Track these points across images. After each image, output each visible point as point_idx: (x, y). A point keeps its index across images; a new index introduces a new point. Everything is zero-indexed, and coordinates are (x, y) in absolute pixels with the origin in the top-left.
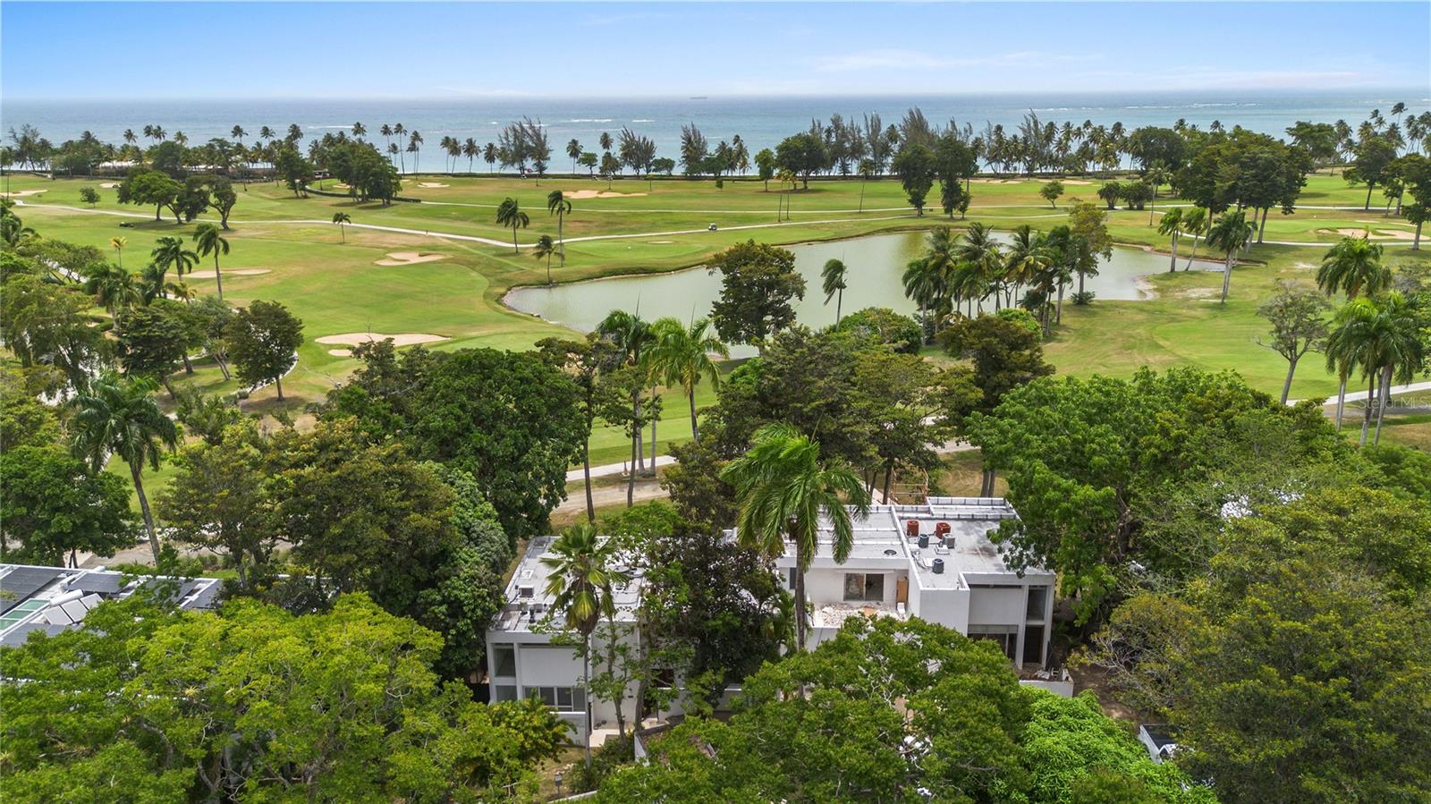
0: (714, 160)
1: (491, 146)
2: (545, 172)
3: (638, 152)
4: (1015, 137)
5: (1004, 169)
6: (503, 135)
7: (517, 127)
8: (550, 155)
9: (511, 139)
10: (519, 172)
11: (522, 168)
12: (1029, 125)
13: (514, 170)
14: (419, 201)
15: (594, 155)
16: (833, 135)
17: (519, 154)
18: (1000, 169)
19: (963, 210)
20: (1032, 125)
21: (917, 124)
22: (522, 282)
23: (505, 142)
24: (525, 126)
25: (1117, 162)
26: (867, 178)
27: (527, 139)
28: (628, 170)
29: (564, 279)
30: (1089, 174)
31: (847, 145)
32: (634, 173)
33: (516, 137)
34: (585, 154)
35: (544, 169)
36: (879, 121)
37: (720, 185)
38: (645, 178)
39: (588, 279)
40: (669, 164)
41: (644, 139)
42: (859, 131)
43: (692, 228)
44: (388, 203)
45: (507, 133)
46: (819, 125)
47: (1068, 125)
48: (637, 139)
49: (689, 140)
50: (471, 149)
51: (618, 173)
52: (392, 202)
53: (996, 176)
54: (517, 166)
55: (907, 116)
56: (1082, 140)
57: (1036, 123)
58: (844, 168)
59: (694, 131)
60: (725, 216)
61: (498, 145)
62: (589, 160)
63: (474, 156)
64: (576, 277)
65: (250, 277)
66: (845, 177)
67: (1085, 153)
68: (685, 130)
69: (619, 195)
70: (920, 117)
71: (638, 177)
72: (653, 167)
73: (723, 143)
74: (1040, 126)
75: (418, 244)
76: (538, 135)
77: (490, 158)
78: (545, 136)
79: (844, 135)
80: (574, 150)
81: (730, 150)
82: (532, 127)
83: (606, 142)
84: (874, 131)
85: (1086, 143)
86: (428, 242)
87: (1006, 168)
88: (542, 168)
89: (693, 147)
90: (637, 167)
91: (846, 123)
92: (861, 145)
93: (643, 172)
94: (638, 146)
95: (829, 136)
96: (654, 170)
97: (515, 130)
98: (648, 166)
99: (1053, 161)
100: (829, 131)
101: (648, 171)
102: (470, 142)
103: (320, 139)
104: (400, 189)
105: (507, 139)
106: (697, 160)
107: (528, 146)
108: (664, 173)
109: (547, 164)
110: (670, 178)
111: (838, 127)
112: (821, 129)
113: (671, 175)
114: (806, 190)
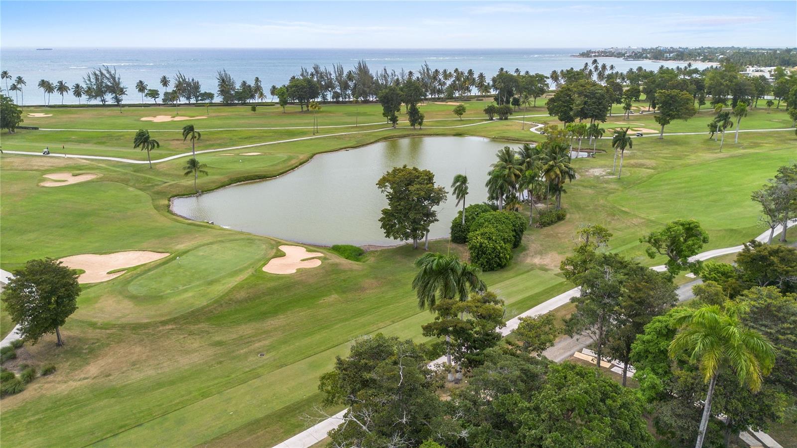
0: (241, 93)
1: (77, 86)
2: (122, 103)
3: (188, 88)
4: (418, 78)
6: (86, 78)
7: (98, 73)
8: (124, 91)
9: (93, 80)
10: (101, 103)
11: (103, 100)
12: (424, 71)
13: (97, 101)
14: (36, 128)
15: (157, 91)
16: (315, 77)
17: (99, 92)
19: (420, 124)
20: (426, 70)
21: (363, 70)
22: (175, 194)
23: (88, 82)
24: (105, 72)
25: (470, 91)
26: (338, 102)
27: (105, 81)
28: (183, 100)
29: (206, 189)
30: (457, 98)
31: (323, 83)
32: (187, 102)
33: (97, 79)
34: (150, 90)
35: (121, 101)
36: (342, 69)
37: (254, 109)
38: (196, 105)
39: (222, 186)
40: (210, 96)
41: (193, 80)
42: (331, 74)
43: (260, 142)
44: (13, 131)
45: (89, 77)
46: (306, 70)
47: (445, 71)
48: (187, 80)
49: (223, 80)
50: (62, 88)
51: (175, 102)
52: (15, 130)
54: (99, 99)
55: (358, 66)
56: (452, 80)
58: (324, 97)
59: (226, 75)
60: (275, 132)
61: (83, 85)
62: (154, 94)
63: (65, 93)
64: (213, 186)
66: (325, 102)
67: (453, 87)
68: (220, 74)
70: (365, 67)
71: (189, 104)
72: (200, 98)
73: (244, 82)
74: (430, 72)
75: (62, 165)
76: (114, 78)
77: (78, 94)
78: (119, 79)
79: (322, 77)
80: (141, 87)
81: (249, 86)
82: (109, 72)
83: (165, 82)
84: (339, 75)
85: (454, 81)
86: (70, 162)
88: (118, 100)
89: (225, 85)
90: (188, 98)
91: (322, 69)
92: (331, 82)
93: (193, 101)
94: (189, 84)
95: (312, 77)
96: (201, 100)
97: (95, 74)
98: (197, 97)
99: (439, 92)
100: (312, 75)
101: (197, 101)
102: (61, 83)
105: (89, 80)
106: (228, 92)
107: (107, 86)
108: (207, 101)
109: (123, 97)
110: (212, 105)
111: (317, 72)
112: (308, 73)
113: (212, 103)
114: (309, 111)
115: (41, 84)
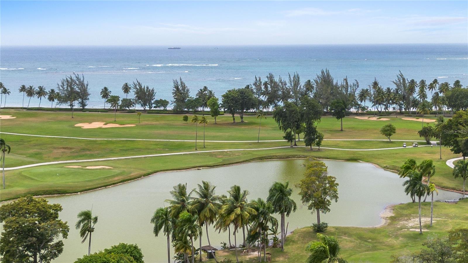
0: (193, 101)
1: (53, 91)
2: (86, 107)
3: (144, 95)
5: (385, 109)
6: (60, 84)
7: (69, 80)
8: (89, 97)
9: (65, 87)
10: (70, 107)
11: (71, 105)
12: (400, 81)
15: (118, 97)
16: (269, 86)
17: (70, 96)
18: (381, 108)
20: (401, 81)
21: (326, 80)
23: (61, 88)
24: (75, 79)
27: (75, 87)
28: (138, 107)
31: (278, 93)
32: (142, 109)
33: (68, 85)
34: (112, 96)
35: (85, 105)
36: (299, 78)
38: (150, 112)
40: (164, 103)
41: (147, 88)
42: (286, 84)
45: (63, 84)
46: (260, 79)
47: (423, 82)
48: (143, 87)
49: (177, 88)
50: (41, 93)
51: (131, 108)
53: (379, 114)
54: (68, 103)
55: (320, 74)
56: (434, 91)
57: (404, 79)
59: (182, 83)
61: (57, 91)
62: (114, 100)
63: (42, 97)
68: (175, 82)
69: (117, 126)
70: (328, 75)
71: (145, 111)
74: (406, 81)
76: (83, 84)
77: (51, 99)
78: (87, 85)
79: (276, 87)
80: (105, 93)
82: (78, 78)
83: (126, 89)
84: (295, 85)
85: (437, 94)
87: (386, 108)
88: (83, 105)
89: (180, 93)
90: (144, 105)
91: (276, 79)
92: (287, 93)
93: (147, 108)
94: (144, 91)
95: (266, 87)
96: (155, 107)
97: (67, 81)
98: (151, 104)
99: (417, 104)
100: (266, 84)
101: (150, 107)
102: (41, 88)
105: (63, 86)
106: (183, 101)
107: (76, 91)
108: (162, 108)
109: (87, 102)
110: (165, 112)
111: (272, 81)
112: (261, 82)
113: (166, 110)
114: (242, 123)
115: (23, 89)
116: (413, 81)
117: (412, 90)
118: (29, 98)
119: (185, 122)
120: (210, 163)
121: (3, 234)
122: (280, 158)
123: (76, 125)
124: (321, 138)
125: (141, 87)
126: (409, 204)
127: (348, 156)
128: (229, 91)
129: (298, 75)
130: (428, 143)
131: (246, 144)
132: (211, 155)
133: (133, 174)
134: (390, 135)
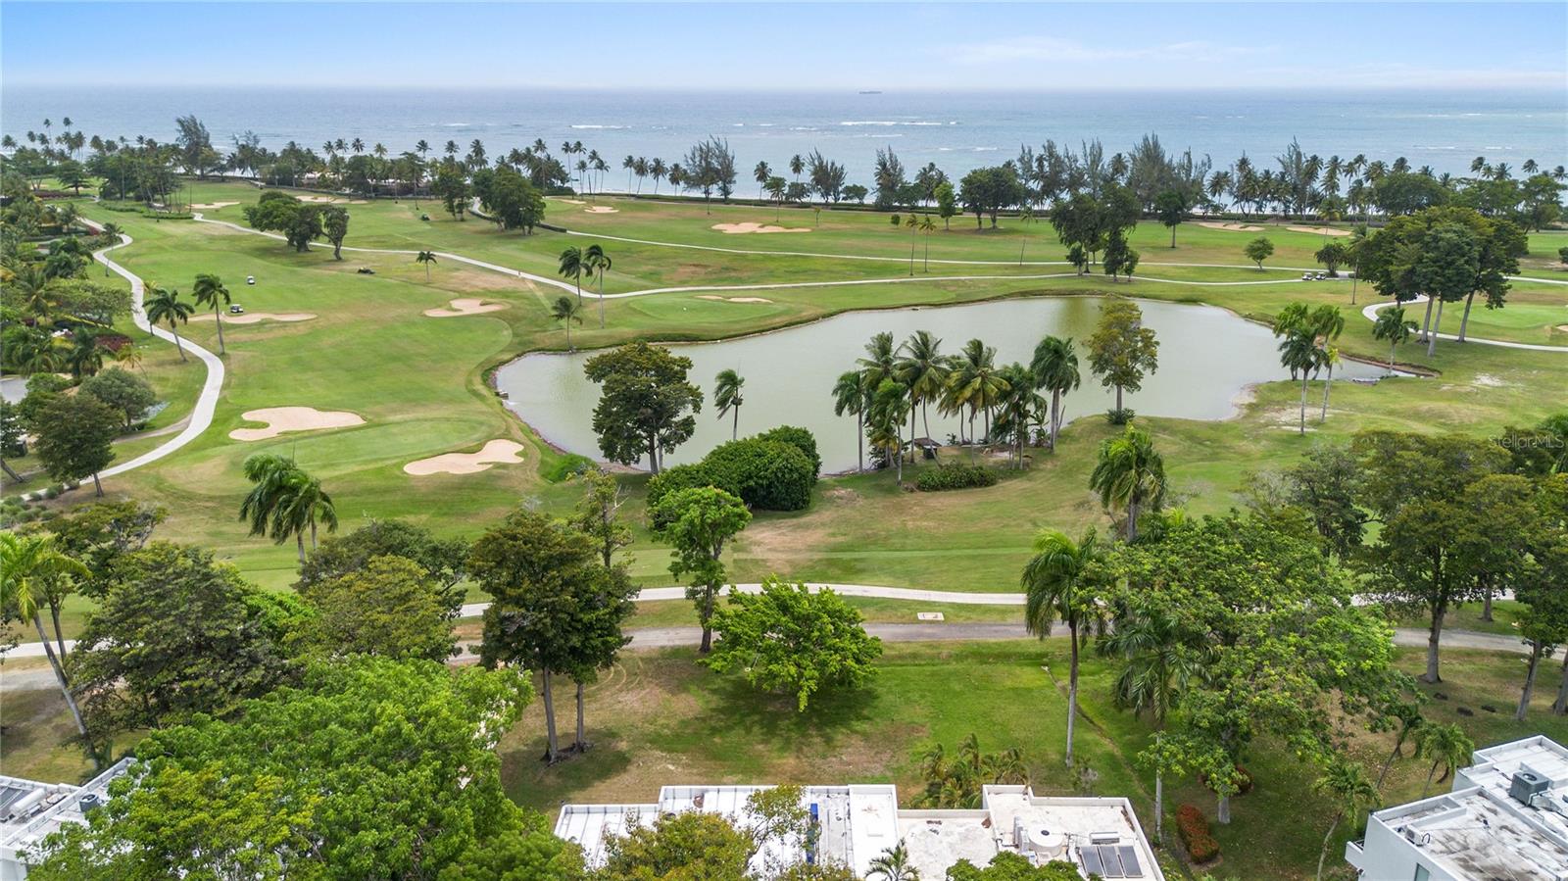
0: (908, 189)
1: (676, 166)
2: (730, 197)
3: (827, 178)
4: (1268, 172)
5: (1256, 210)
6: (689, 155)
7: (704, 148)
8: (735, 178)
9: (697, 159)
10: (704, 196)
11: (707, 192)
13: (698, 193)
14: (564, 231)
15: (783, 180)
16: (1047, 163)
17: (704, 177)
18: (1250, 208)
19: (1129, 271)
20: (1294, 157)
21: (1151, 154)
23: (691, 162)
24: (713, 145)
27: (713, 160)
28: (816, 198)
29: (588, 345)
31: (1062, 176)
32: (823, 201)
33: (702, 158)
34: (774, 178)
35: (729, 193)
36: (1101, 149)
38: (835, 207)
40: (859, 191)
41: (833, 164)
42: (1076, 161)
45: (694, 154)
46: (1030, 151)
47: (1334, 159)
48: (826, 164)
49: (883, 165)
50: (658, 169)
51: (803, 201)
53: (1246, 219)
54: (702, 189)
55: (1140, 142)
56: (1354, 178)
57: (1299, 155)
59: (892, 156)
60: (855, 265)
61: (683, 166)
62: (776, 184)
63: (660, 177)
64: (604, 342)
65: (285, 324)
68: (880, 154)
69: (780, 229)
70: (1156, 145)
71: (827, 205)
72: (842, 195)
73: (924, 170)
74: (1302, 159)
75: (496, 288)
76: (726, 156)
77: (675, 180)
78: (733, 158)
79: (1059, 164)
80: (762, 172)
82: (718, 146)
83: (797, 166)
84: (1093, 162)
85: (1359, 182)
87: (1260, 208)
88: (726, 191)
89: (888, 174)
90: (826, 194)
91: (1060, 151)
92: (1077, 176)
93: (831, 200)
94: (827, 170)
95: (1041, 165)
96: (844, 199)
97: (701, 149)
98: (838, 193)
99: (1319, 202)
100: (1040, 160)
101: (836, 199)
102: (657, 162)
103: (507, 155)
104: (543, 218)
105: (693, 159)
106: (892, 188)
107: (715, 168)
108: (856, 201)
109: (732, 187)
110: (861, 207)
111: (1051, 155)
112: (1032, 157)
113: (862, 204)
114: (994, 230)
115: (629, 162)
116: (1315, 158)
117: (1311, 174)
118: (638, 177)
119: (895, 226)
120: (935, 300)
121: (602, 400)
122: (1058, 294)
123: (714, 227)
124: (1134, 260)
125: (821, 163)
126: (1285, 383)
127: (1181, 295)
128: (975, 172)
129: (1099, 144)
130: (1333, 274)
131: (999, 267)
132: (937, 285)
133: (805, 314)
134: (1262, 257)
